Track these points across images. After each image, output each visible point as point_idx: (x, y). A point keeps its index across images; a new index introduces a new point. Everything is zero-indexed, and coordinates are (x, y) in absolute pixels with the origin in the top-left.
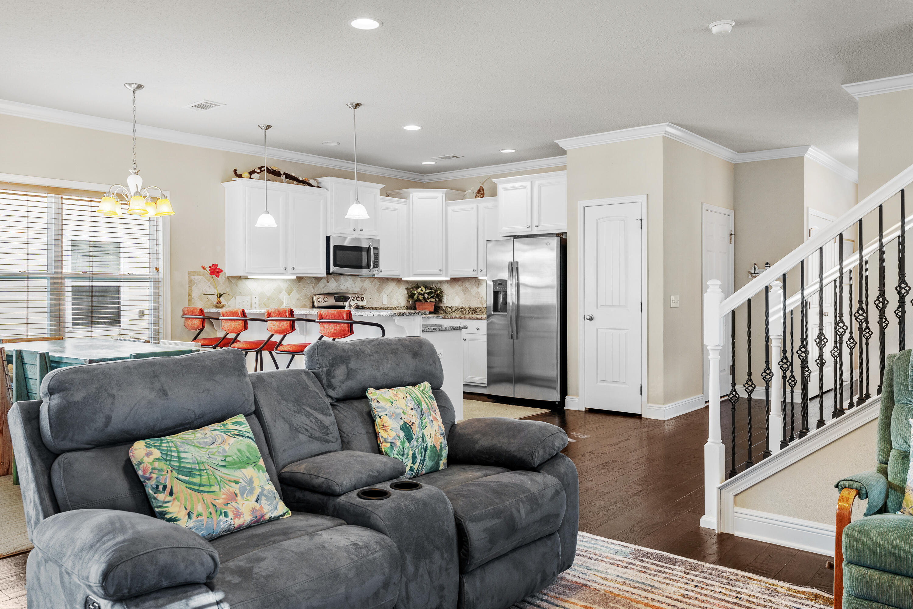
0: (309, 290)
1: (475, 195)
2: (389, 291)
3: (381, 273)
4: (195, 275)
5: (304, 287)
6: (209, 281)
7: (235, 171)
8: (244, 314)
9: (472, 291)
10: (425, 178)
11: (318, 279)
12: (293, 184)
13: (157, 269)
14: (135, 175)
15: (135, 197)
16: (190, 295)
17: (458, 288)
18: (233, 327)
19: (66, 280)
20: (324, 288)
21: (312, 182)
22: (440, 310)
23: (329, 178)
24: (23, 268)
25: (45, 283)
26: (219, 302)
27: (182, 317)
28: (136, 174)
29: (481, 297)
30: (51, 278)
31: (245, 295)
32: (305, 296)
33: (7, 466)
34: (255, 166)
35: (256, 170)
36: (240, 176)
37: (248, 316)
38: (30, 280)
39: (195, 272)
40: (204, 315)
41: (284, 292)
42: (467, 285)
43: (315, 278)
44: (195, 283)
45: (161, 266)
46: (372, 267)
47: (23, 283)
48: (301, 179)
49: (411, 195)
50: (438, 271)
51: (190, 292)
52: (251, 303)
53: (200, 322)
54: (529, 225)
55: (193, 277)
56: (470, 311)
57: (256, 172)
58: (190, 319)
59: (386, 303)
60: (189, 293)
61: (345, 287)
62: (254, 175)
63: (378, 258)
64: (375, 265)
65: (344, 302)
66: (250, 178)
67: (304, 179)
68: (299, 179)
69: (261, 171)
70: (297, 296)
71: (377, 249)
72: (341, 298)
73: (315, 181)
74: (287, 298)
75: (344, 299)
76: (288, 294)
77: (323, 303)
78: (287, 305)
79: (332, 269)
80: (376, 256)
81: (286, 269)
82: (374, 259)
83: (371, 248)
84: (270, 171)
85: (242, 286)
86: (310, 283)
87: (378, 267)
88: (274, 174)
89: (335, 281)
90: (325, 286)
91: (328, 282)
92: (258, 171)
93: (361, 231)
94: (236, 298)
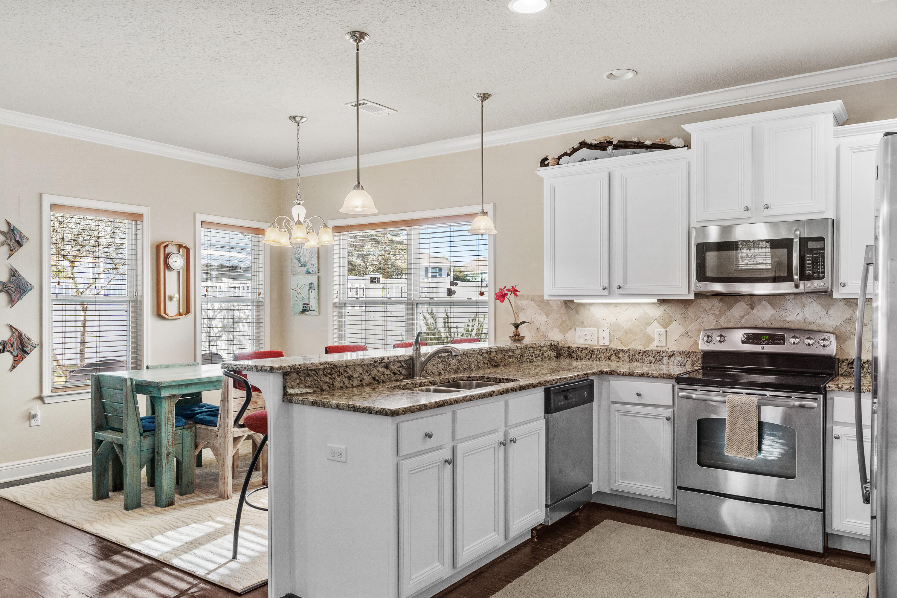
3: (843, 290)
12: (627, 154)
13: (482, 293)
31: (590, 327)
41: (655, 323)
44: (522, 309)
45: (486, 290)
46: (798, 279)
52: (598, 338)
55: (520, 302)
62: (564, 159)
63: (824, 258)
64: (814, 273)
65: (765, 344)
66: (558, 164)
67: (657, 141)
68: (645, 143)
69: (574, 150)
70: (681, 330)
71: (821, 239)
72: (762, 337)
73: (680, 139)
74: (660, 333)
75: (768, 340)
76: (663, 327)
77: (714, 344)
78: (659, 345)
79: (695, 285)
80: (815, 254)
81: (608, 290)
82: (810, 262)
83: (795, 240)
84: (590, 146)
85: (584, 314)
86: (709, 309)
87: (823, 278)
88: (598, 148)
89: (771, 305)
90: (746, 314)
91: (752, 308)
92: (568, 152)
93: (767, 208)
94: (575, 330)
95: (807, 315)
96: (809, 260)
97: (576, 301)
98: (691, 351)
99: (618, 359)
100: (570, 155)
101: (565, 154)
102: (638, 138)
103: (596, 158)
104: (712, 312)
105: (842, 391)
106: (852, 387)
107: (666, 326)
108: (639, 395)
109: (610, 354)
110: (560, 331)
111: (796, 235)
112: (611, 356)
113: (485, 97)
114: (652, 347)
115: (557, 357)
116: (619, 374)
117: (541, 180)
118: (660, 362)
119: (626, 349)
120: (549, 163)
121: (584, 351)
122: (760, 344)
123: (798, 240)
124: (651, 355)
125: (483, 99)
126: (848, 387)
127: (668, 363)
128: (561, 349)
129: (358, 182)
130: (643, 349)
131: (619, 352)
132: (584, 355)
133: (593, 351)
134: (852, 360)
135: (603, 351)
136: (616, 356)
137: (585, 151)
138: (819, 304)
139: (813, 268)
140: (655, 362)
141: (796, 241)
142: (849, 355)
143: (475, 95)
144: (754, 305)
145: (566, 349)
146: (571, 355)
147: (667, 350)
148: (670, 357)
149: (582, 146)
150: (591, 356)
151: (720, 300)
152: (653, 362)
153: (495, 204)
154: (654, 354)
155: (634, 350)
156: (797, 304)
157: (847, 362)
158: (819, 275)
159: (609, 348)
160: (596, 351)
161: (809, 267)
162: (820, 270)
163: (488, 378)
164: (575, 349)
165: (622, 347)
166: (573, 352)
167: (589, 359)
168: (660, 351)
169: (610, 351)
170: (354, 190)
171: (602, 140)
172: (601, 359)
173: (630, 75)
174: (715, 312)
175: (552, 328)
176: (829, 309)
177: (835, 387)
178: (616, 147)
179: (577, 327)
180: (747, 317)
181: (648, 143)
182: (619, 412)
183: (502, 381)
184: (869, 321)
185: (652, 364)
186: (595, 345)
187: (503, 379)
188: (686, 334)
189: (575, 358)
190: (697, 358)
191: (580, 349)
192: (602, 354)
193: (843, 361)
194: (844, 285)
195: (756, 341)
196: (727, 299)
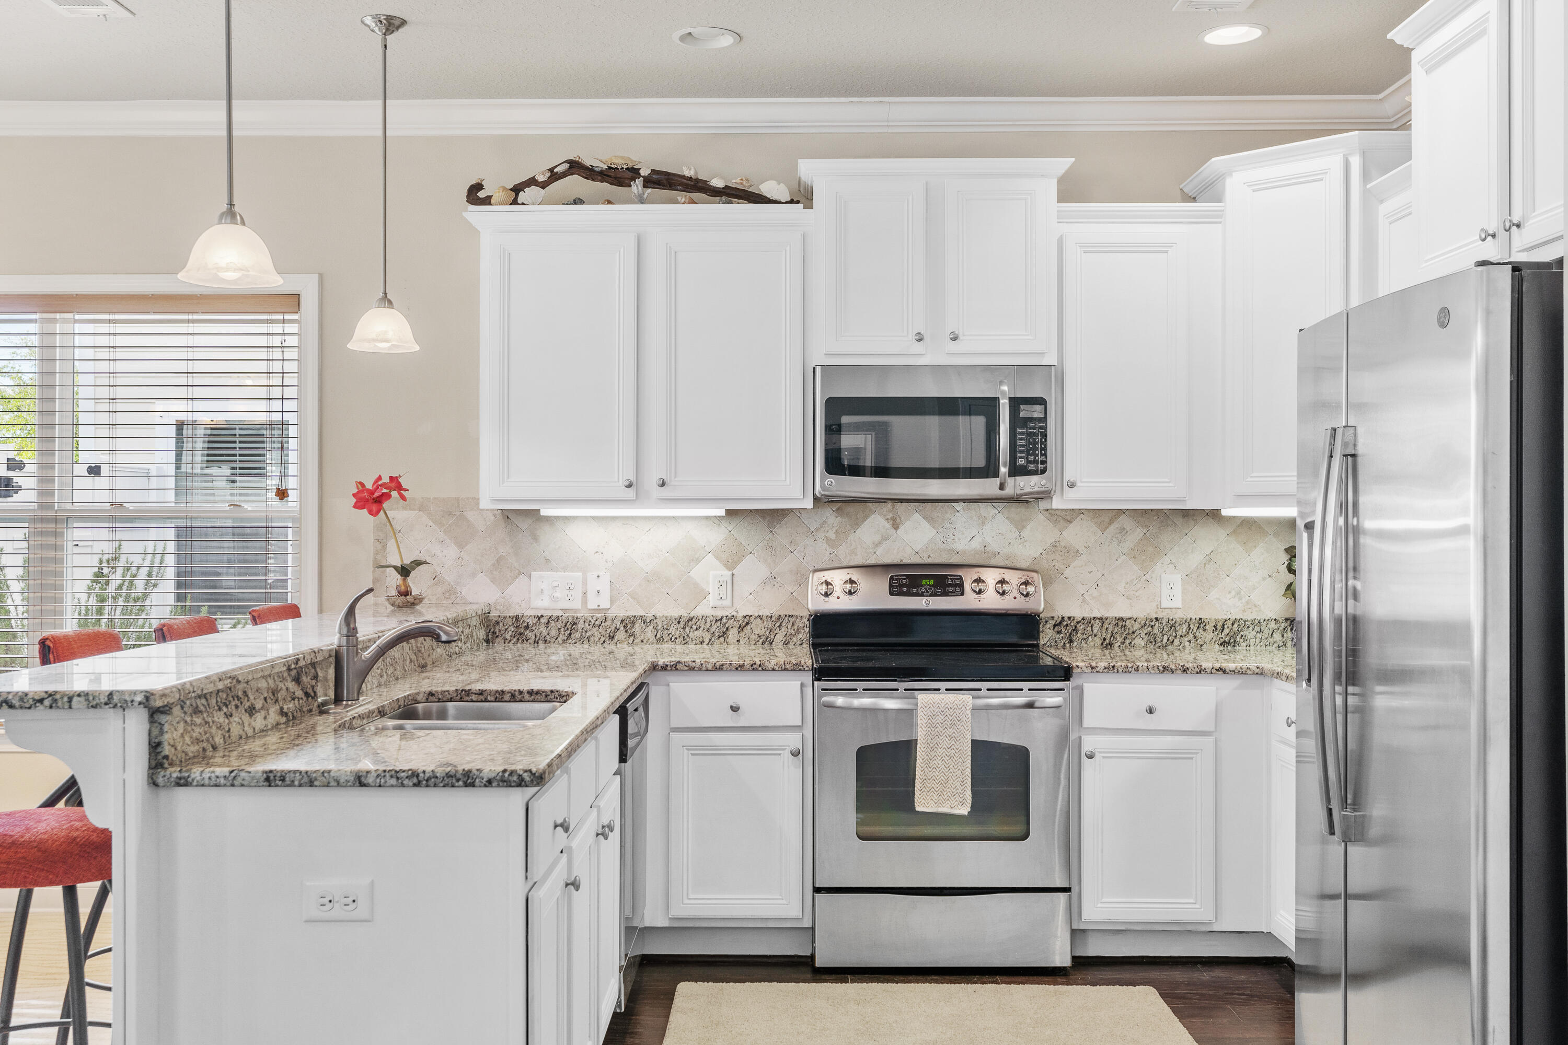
3: (1070, 494)
6: (440, 525)
12: (676, 202)
13: (281, 493)
21: (768, 188)
30: (34, 520)
31: (565, 569)
35: (538, 177)
36: (485, 202)
41: (709, 558)
46: (1006, 472)
52: (585, 593)
57: (534, 184)
61: (976, 544)
62: (529, 193)
63: (1045, 435)
64: (1029, 462)
65: (931, 595)
66: (515, 202)
67: (735, 182)
68: (709, 183)
69: (554, 176)
70: (763, 571)
71: (1041, 401)
72: (924, 582)
73: (782, 185)
74: (721, 579)
75: (934, 586)
76: (725, 565)
77: (838, 598)
78: (719, 603)
79: (822, 481)
80: (1033, 428)
81: (635, 487)
82: (1023, 442)
83: (1001, 401)
84: (590, 173)
85: (550, 539)
86: (817, 530)
87: (1043, 472)
88: (610, 179)
89: (928, 522)
90: (885, 538)
91: (896, 527)
92: (541, 179)
93: (955, 339)
94: (530, 577)
95: (989, 540)
96: (1021, 439)
97: (544, 512)
98: (783, 613)
99: (631, 639)
100: (543, 185)
101: (532, 182)
102: (695, 169)
103: (609, 202)
104: (823, 535)
105: (1097, 672)
106: (1112, 664)
107: (731, 565)
108: (735, 709)
109: (613, 628)
110: (493, 581)
111: (1004, 392)
112: (615, 632)
113: (392, 24)
114: (704, 609)
115: (487, 641)
116: (692, 669)
117: (474, 233)
118: (722, 639)
119: (649, 616)
120: (490, 197)
121: (553, 624)
122: (922, 595)
123: (1007, 401)
124: (703, 626)
125: (387, 30)
126: (1106, 664)
127: (738, 641)
128: (498, 623)
129: (231, 204)
130: (685, 614)
131: (633, 623)
132: (554, 633)
133: (575, 624)
134: (1060, 618)
135: (597, 623)
136: (626, 631)
137: (575, 183)
138: (1008, 518)
139: (1028, 454)
140: (711, 639)
141: (1004, 403)
142: (1054, 610)
143: (370, 18)
144: (898, 520)
145: (510, 622)
146: (521, 634)
147: (734, 613)
148: (741, 628)
149: (573, 170)
150: (570, 634)
151: (837, 510)
152: (707, 640)
153: (321, 276)
154: (708, 624)
155: (666, 617)
156: (971, 518)
157: (1053, 622)
158: (1037, 467)
159: (611, 614)
160: (582, 622)
161: (1021, 452)
162: (1039, 458)
163: (481, 693)
164: (531, 621)
165: (640, 613)
166: (527, 627)
167: (564, 641)
168: (722, 618)
169: (613, 621)
170: (220, 223)
171: (619, 163)
172: (592, 639)
173: (727, 40)
174: (828, 535)
175: (474, 575)
176: (1024, 527)
177: (1087, 667)
178: (649, 182)
179: (535, 570)
180: (885, 545)
181: (717, 183)
182: (689, 748)
183: (518, 697)
184: (1083, 548)
185: (705, 645)
186: (576, 611)
187: (521, 692)
188: (771, 580)
189: (531, 641)
190: (796, 627)
191: (543, 620)
192: (595, 629)
193: (1047, 622)
194: (1072, 485)
195: (915, 591)
196: (851, 508)
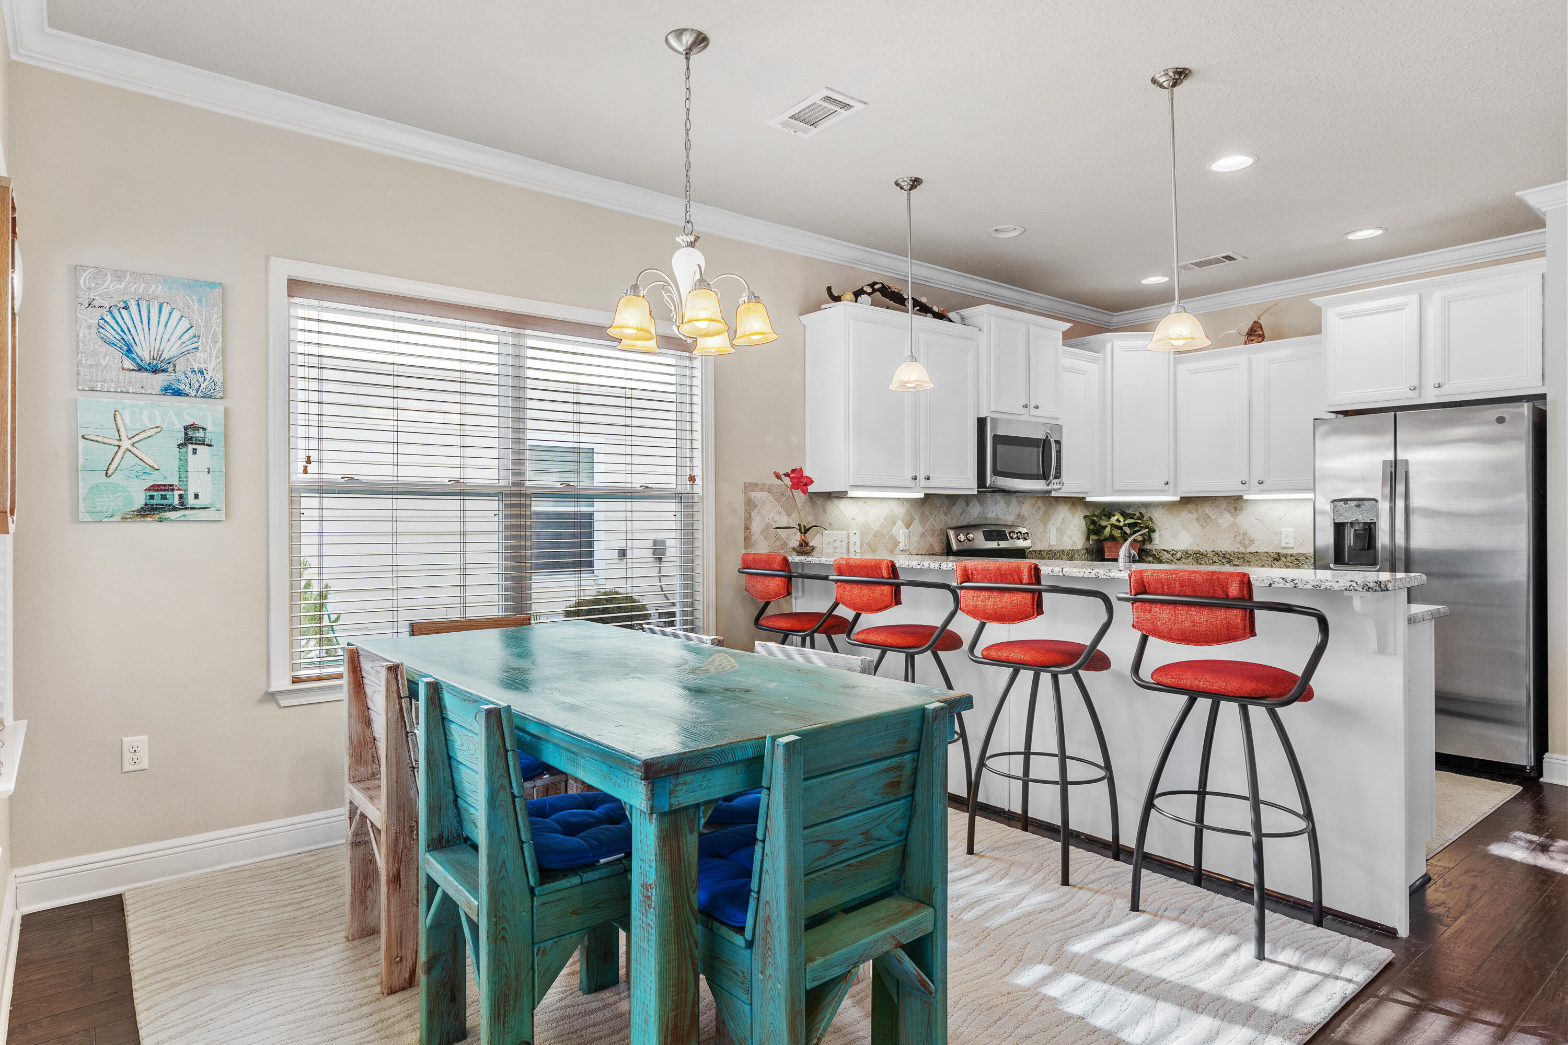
0: (939, 520)
1: (1244, 338)
2: (1060, 521)
3: (1062, 488)
4: (757, 491)
5: (931, 514)
6: (779, 501)
7: (829, 289)
8: (893, 570)
9: (1220, 521)
10: (1114, 320)
11: (967, 499)
12: (926, 316)
13: (692, 479)
14: (690, 248)
15: (698, 291)
16: (747, 528)
17: (1187, 516)
18: (865, 599)
19: (533, 499)
20: (961, 515)
21: (952, 316)
22: (1147, 556)
23: (986, 307)
24: (455, 474)
25: (493, 505)
26: (805, 542)
27: (740, 572)
28: (692, 245)
29: (1241, 533)
30: (507, 495)
31: (838, 529)
32: (933, 530)
33: (409, 966)
34: (863, 283)
35: (865, 289)
36: (837, 299)
37: (903, 577)
38: (467, 498)
39: (757, 484)
40: (790, 571)
41: (899, 523)
42: (1208, 509)
43: (949, 497)
44: (756, 506)
45: (697, 472)
46: (1051, 477)
47: (454, 504)
48: (935, 309)
49: (1109, 346)
50: (1162, 483)
51: (747, 523)
52: (848, 544)
53: (782, 584)
54: (1415, 383)
55: (753, 495)
56: (1215, 559)
57: (865, 293)
58: (759, 578)
59: (1054, 543)
60: (746, 525)
62: (864, 298)
66: (857, 302)
69: (874, 290)
70: (920, 530)
74: (905, 534)
76: (906, 527)
92: (868, 291)
100: (869, 295)
101: (862, 291)
120: (840, 296)
125: (910, 188)
149: (880, 288)
188: (923, 534)
